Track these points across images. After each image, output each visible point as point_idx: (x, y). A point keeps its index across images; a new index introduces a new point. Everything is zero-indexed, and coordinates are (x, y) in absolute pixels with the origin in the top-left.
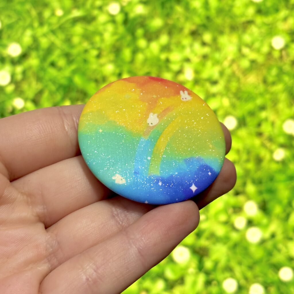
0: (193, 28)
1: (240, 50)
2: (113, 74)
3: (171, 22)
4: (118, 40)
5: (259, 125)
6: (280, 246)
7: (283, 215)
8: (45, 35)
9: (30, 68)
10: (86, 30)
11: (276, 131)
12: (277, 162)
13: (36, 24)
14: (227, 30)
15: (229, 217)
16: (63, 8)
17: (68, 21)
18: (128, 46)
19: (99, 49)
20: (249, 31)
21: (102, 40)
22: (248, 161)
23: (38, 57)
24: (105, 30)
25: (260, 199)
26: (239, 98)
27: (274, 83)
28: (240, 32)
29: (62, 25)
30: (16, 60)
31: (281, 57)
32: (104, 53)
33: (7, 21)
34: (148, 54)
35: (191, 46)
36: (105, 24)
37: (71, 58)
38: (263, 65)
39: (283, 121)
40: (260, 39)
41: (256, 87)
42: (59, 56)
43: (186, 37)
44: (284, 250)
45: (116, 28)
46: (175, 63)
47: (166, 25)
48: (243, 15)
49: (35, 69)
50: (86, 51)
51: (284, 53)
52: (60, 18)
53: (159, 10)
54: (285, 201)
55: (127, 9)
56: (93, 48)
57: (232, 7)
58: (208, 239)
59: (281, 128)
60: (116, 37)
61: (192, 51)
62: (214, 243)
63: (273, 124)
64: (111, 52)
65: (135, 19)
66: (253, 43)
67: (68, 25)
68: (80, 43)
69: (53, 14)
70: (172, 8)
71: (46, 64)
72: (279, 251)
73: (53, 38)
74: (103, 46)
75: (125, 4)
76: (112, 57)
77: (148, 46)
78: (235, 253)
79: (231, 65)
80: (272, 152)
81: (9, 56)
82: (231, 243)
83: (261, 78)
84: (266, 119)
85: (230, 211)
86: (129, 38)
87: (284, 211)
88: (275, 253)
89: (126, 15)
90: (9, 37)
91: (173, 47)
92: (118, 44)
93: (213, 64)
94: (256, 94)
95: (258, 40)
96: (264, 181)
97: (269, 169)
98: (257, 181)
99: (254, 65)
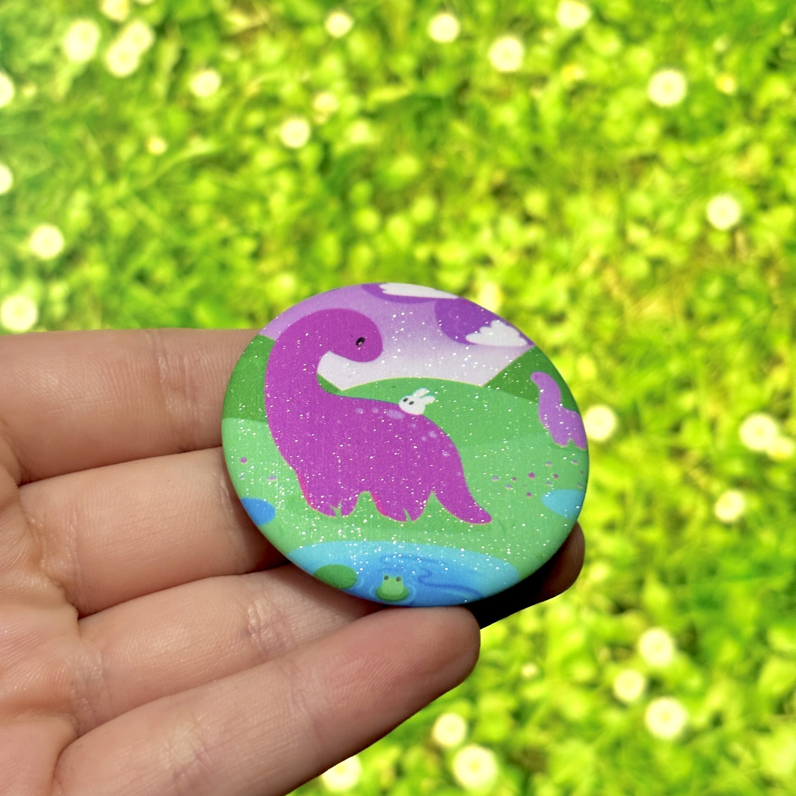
0: (499, 177)
1: (622, 233)
2: (295, 299)
3: (440, 164)
4: (305, 213)
5: (676, 429)
6: (737, 748)
7: (744, 668)
8: (121, 204)
9: (86, 286)
10: (224, 188)
11: (722, 444)
12: (727, 526)
13: (99, 176)
14: (588, 182)
15: (600, 670)
16: (166, 134)
17: (177, 166)
18: (332, 226)
19: (258, 236)
20: (645, 183)
21: (266, 214)
22: (647, 523)
23: (105, 259)
24: (274, 188)
25: (681, 622)
26: (622, 360)
27: (714, 319)
28: (623, 185)
29: (165, 175)
30: (50, 267)
31: (732, 250)
32: (272, 246)
33: (27, 171)
34: (384, 247)
35: (494, 223)
36: (271, 172)
37: (188, 261)
38: (684, 271)
39: (742, 419)
40: (677, 202)
41: (666, 330)
42: (157, 257)
43: (480, 201)
44: (747, 758)
45: (300, 183)
46: (453, 268)
47: (428, 170)
48: (629, 142)
49: (97, 290)
50: (225, 242)
51: (740, 238)
52: (158, 160)
53: (410, 134)
54: (749, 630)
55: (328, 133)
56: (244, 233)
57: (599, 119)
58: (544, 726)
59: (734, 435)
60: (300, 206)
61: (497, 236)
62: (561, 740)
63: (713, 425)
64: (287, 243)
65: (348, 158)
66: (657, 213)
67: (178, 177)
68: (211, 222)
69: (142, 150)
70: (443, 128)
71: (126, 277)
72: (735, 760)
73: (141, 210)
74: (267, 228)
75: (321, 120)
76: (291, 256)
77: (382, 227)
78: (616, 766)
79: (598, 272)
80: (711, 500)
81: (33, 258)
82: (605, 740)
83: (679, 304)
84: (695, 413)
85: (604, 654)
86: (333, 207)
87: (747, 655)
88: (724, 765)
89: (326, 147)
90: (32, 211)
91: (446, 227)
92: (306, 222)
93: (554, 271)
94: (669, 347)
95: (670, 206)
96: (691, 576)
97: (704, 545)
98: (672, 577)
99: (661, 272)
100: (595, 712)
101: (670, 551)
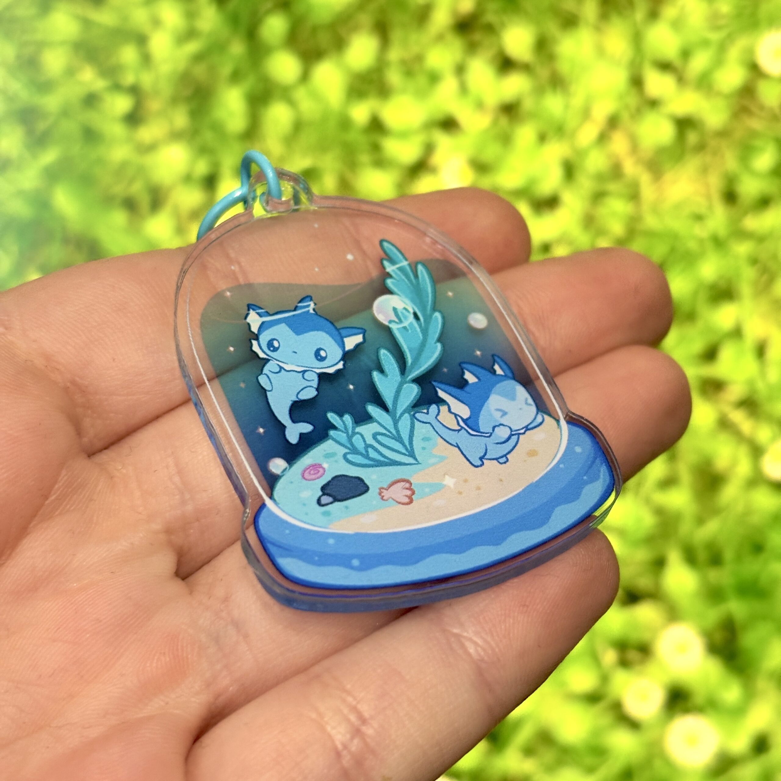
0: (467, 6)
1: (637, 82)
2: (188, 179)
4: (198, 58)
5: (711, 354)
10: (87, 23)
11: (773, 375)
14: (590, 10)
15: (605, 679)
18: (235, 77)
19: (135, 91)
21: (147, 59)
22: (668, 483)
24: (156, 23)
25: (714, 616)
27: (764, 202)
28: (640, 15)
32: (153, 106)
35: (460, 70)
37: (41, 126)
38: (724, 133)
40: (715, 37)
41: (699, 218)
43: (440, 39)
45: (191, 16)
46: (403, 135)
50: (91, 100)
56: (117, 87)
58: (529, 752)
60: (192, 48)
61: (464, 89)
62: (551, 770)
63: (761, 350)
64: (175, 100)
66: (686, 54)
67: (25, 11)
68: (70, 72)
74: (147, 80)
76: (181, 118)
77: (305, 77)
80: (757, 452)
83: (716, 182)
84: (737, 332)
85: (610, 656)
91: (393, 76)
92: (200, 71)
93: (542, 138)
94: (701, 241)
95: (705, 43)
96: (728, 555)
97: (748, 512)
98: (702, 555)
99: (692, 138)
100: (597, 733)
101: (700, 521)
